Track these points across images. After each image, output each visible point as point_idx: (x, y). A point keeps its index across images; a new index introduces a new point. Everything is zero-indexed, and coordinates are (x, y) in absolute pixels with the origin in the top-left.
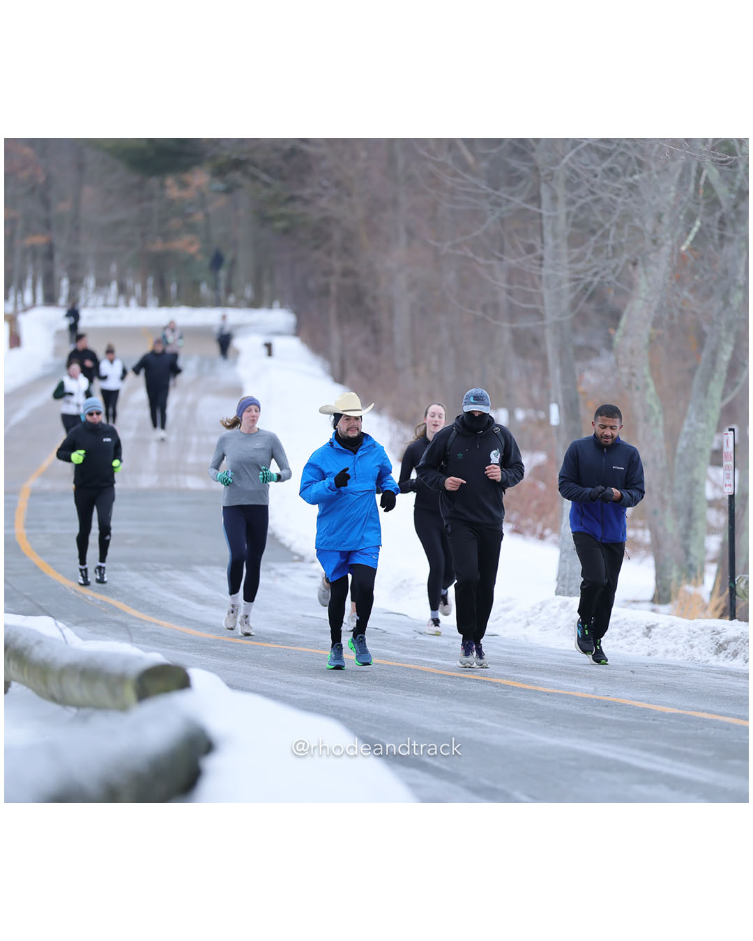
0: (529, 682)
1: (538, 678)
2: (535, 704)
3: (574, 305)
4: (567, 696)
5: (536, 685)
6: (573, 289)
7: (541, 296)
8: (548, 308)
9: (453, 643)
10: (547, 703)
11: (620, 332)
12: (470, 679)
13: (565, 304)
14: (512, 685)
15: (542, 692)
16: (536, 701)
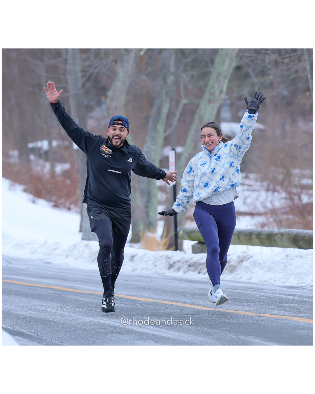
0: (72, 288)
1: (77, 285)
2: (76, 299)
3: (84, 85)
4: (93, 295)
5: (76, 289)
6: (83, 77)
7: (66, 81)
8: (70, 87)
9: (28, 268)
10: (83, 299)
11: (109, 99)
12: (40, 287)
13: (80, 85)
14: (63, 289)
15: (80, 293)
16: (77, 298)
